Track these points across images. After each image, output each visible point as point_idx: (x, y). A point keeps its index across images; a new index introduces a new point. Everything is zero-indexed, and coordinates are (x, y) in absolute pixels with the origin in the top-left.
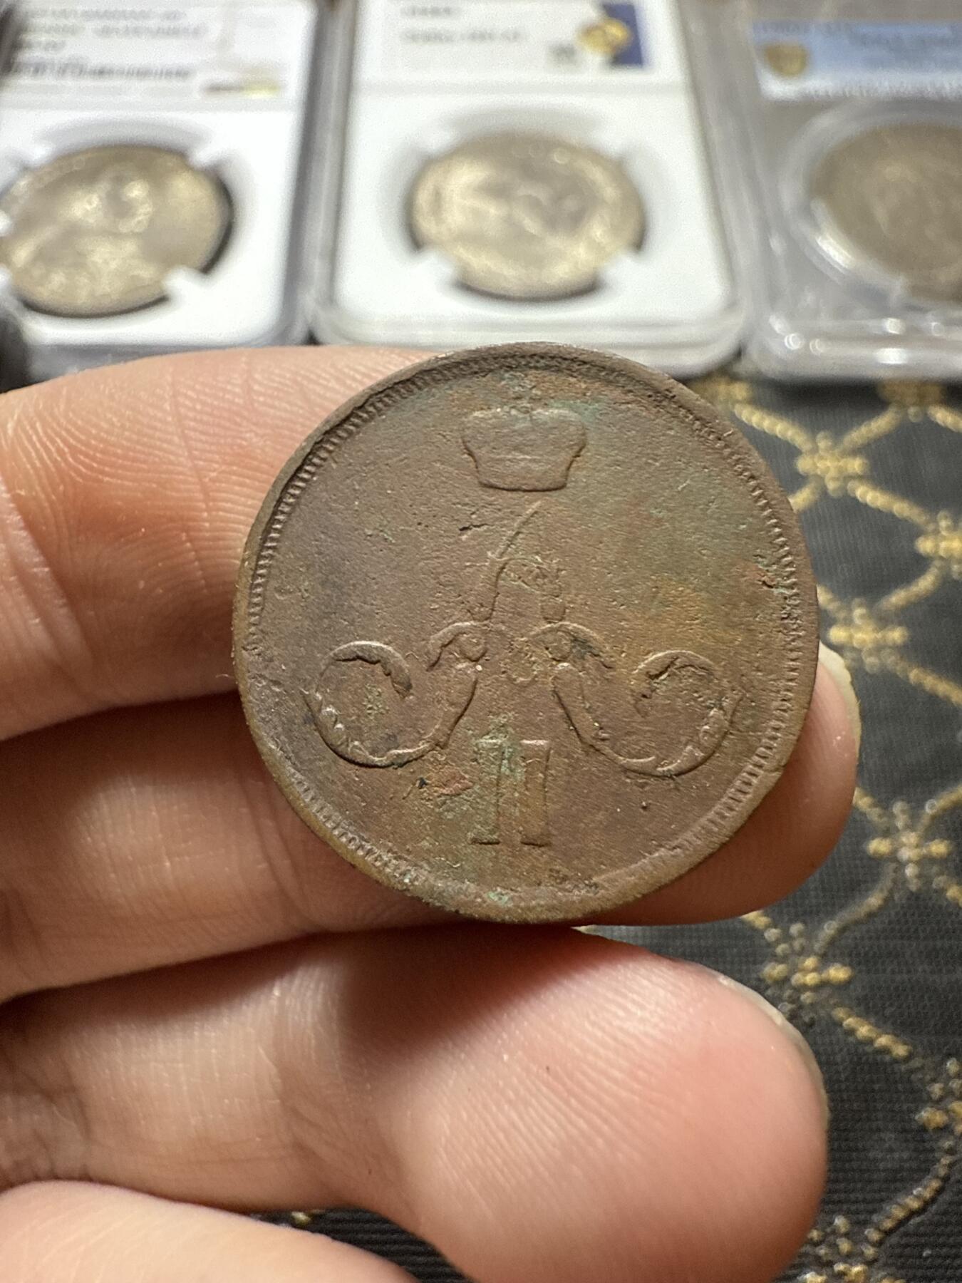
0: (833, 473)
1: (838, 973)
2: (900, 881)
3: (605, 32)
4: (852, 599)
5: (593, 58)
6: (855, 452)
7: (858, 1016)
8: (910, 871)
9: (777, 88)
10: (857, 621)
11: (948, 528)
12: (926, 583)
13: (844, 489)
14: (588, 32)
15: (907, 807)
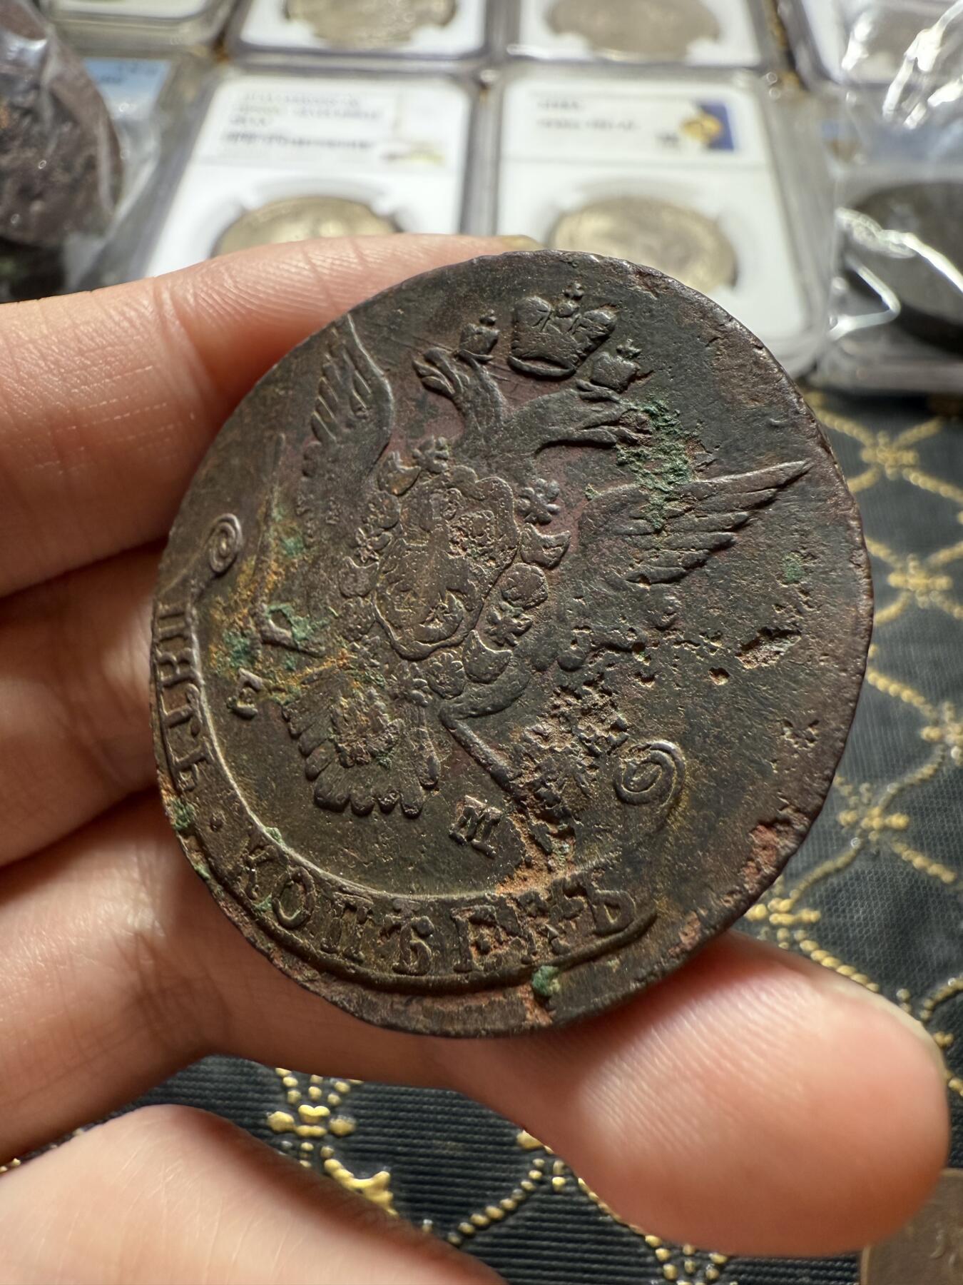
0: (890, 462)
1: (898, 820)
2: (947, 758)
3: (702, 125)
4: (907, 554)
5: (693, 146)
6: (908, 447)
7: (916, 849)
8: (954, 752)
10: (912, 571)
13: (899, 473)
14: (689, 124)
15: (952, 705)
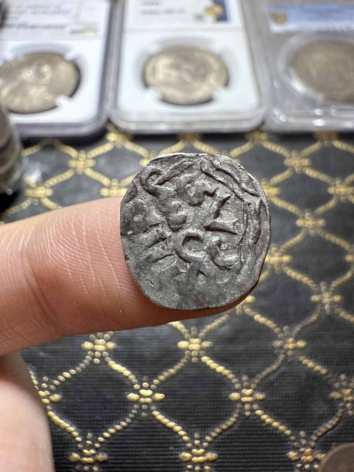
0: (297, 165)
1: (301, 344)
2: (323, 311)
3: (214, 10)
4: (305, 210)
5: (210, 19)
6: (305, 157)
7: (308, 359)
8: (327, 307)
9: (276, 28)
10: (307, 218)
11: (340, 184)
12: (332, 204)
13: (301, 171)
14: (208, 10)
15: (325, 284)
